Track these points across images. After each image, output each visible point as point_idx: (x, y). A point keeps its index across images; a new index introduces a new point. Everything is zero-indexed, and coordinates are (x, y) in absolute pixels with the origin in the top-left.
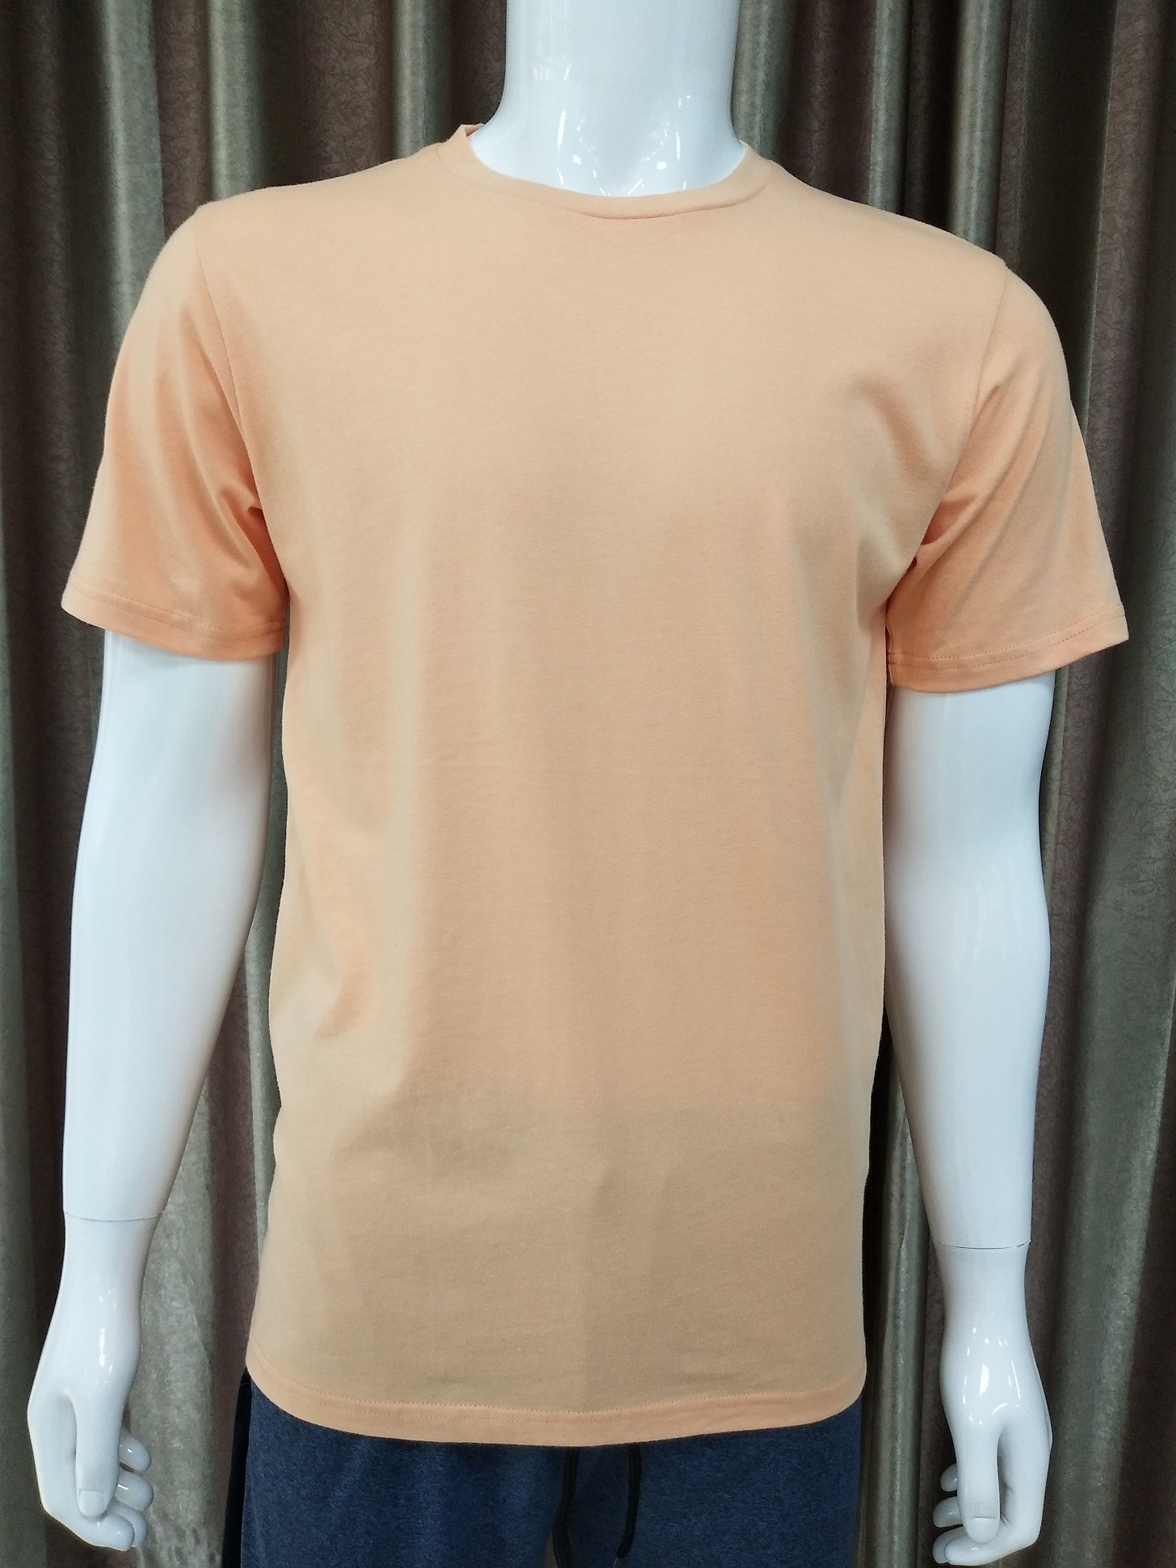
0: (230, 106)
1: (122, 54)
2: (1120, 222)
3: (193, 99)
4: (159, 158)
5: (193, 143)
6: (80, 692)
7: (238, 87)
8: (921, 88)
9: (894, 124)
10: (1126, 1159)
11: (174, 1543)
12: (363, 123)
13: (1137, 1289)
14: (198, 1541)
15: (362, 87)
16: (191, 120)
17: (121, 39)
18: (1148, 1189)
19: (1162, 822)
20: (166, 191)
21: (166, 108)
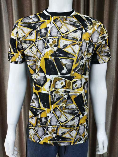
0: (14, 7)
1: (3, 1)
2: (106, 17)
3: (10, 6)
4: (7, 12)
5: (11, 11)
6: (2, 68)
7: (15, 5)
8: (86, 4)
9: (83, 7)
10: (109, 111)
12: (28, 8)
13: (110, 123)
15: (28, 4)
18: (111, 113)
19: (112, 77)
20: (8, 16)
21: (8, 7)
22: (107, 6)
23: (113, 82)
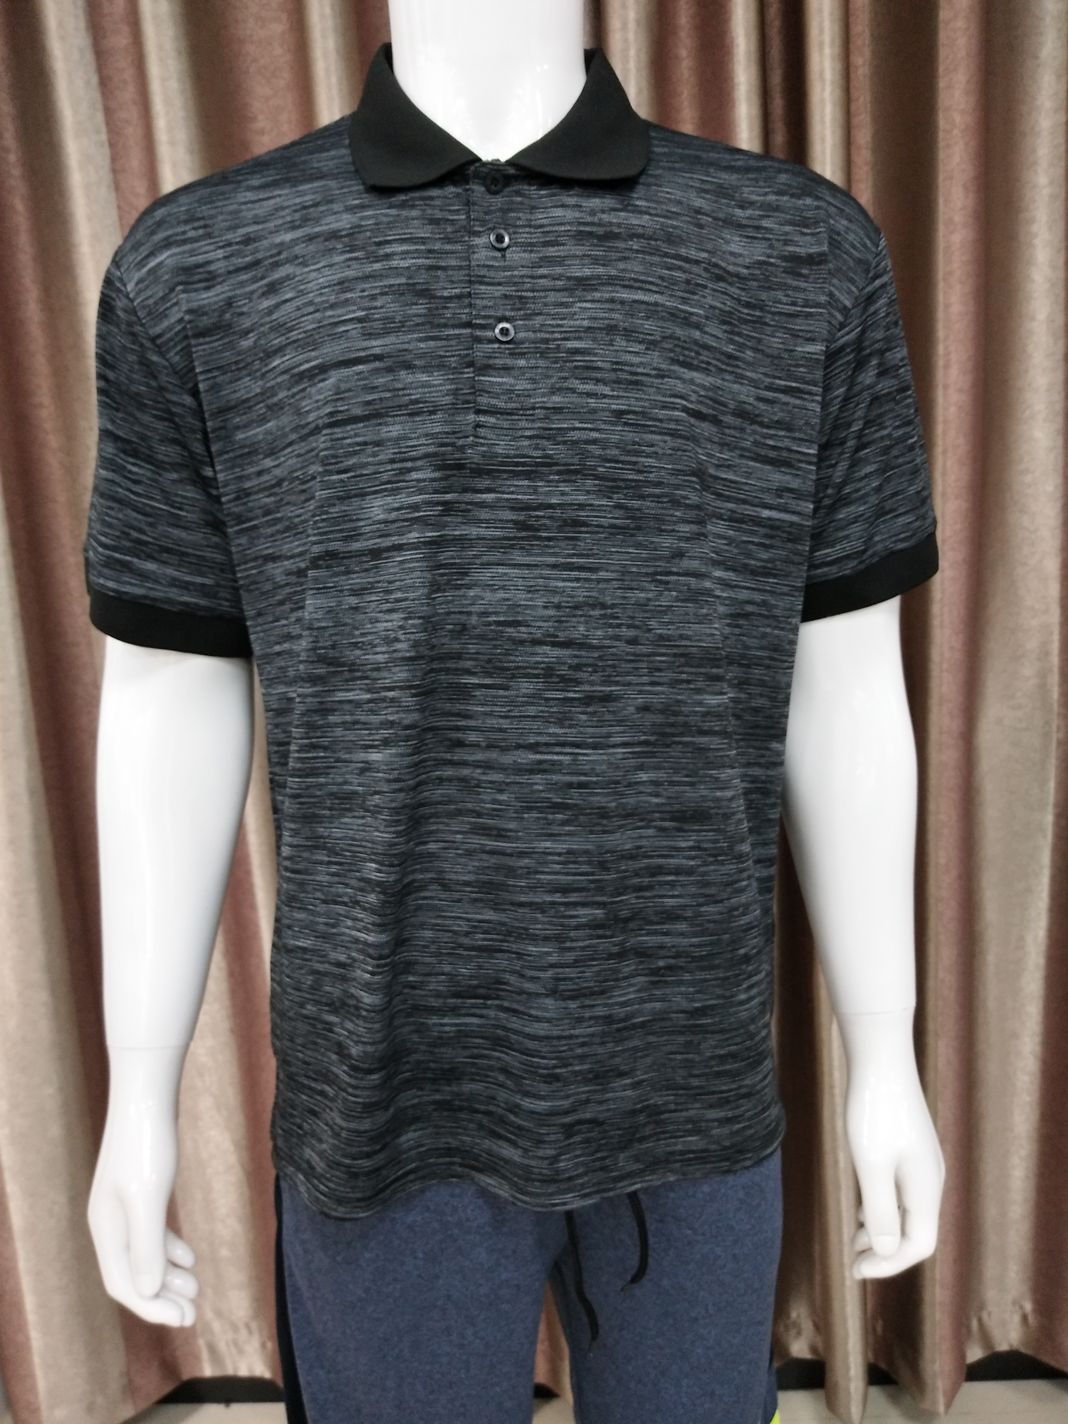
0: (164, 80)
1: (63, 38)
2: (958, 118)
3: (129, 74)
4: (104, 129)
5: (133, 114)
7: (170, 61)
9: (753, 47)
11: (230, 1335)
12: (282, 83)
13: (1039, 1049)
14: (250, 1332)
15: (278, 51)
16: (128, 94)
17: (60, 24)
18: (1042, 961)
19: (1032, 644)
20: (114, 159)
21: (106, 84)
22: (960, 23)
23: (1043, 687)
